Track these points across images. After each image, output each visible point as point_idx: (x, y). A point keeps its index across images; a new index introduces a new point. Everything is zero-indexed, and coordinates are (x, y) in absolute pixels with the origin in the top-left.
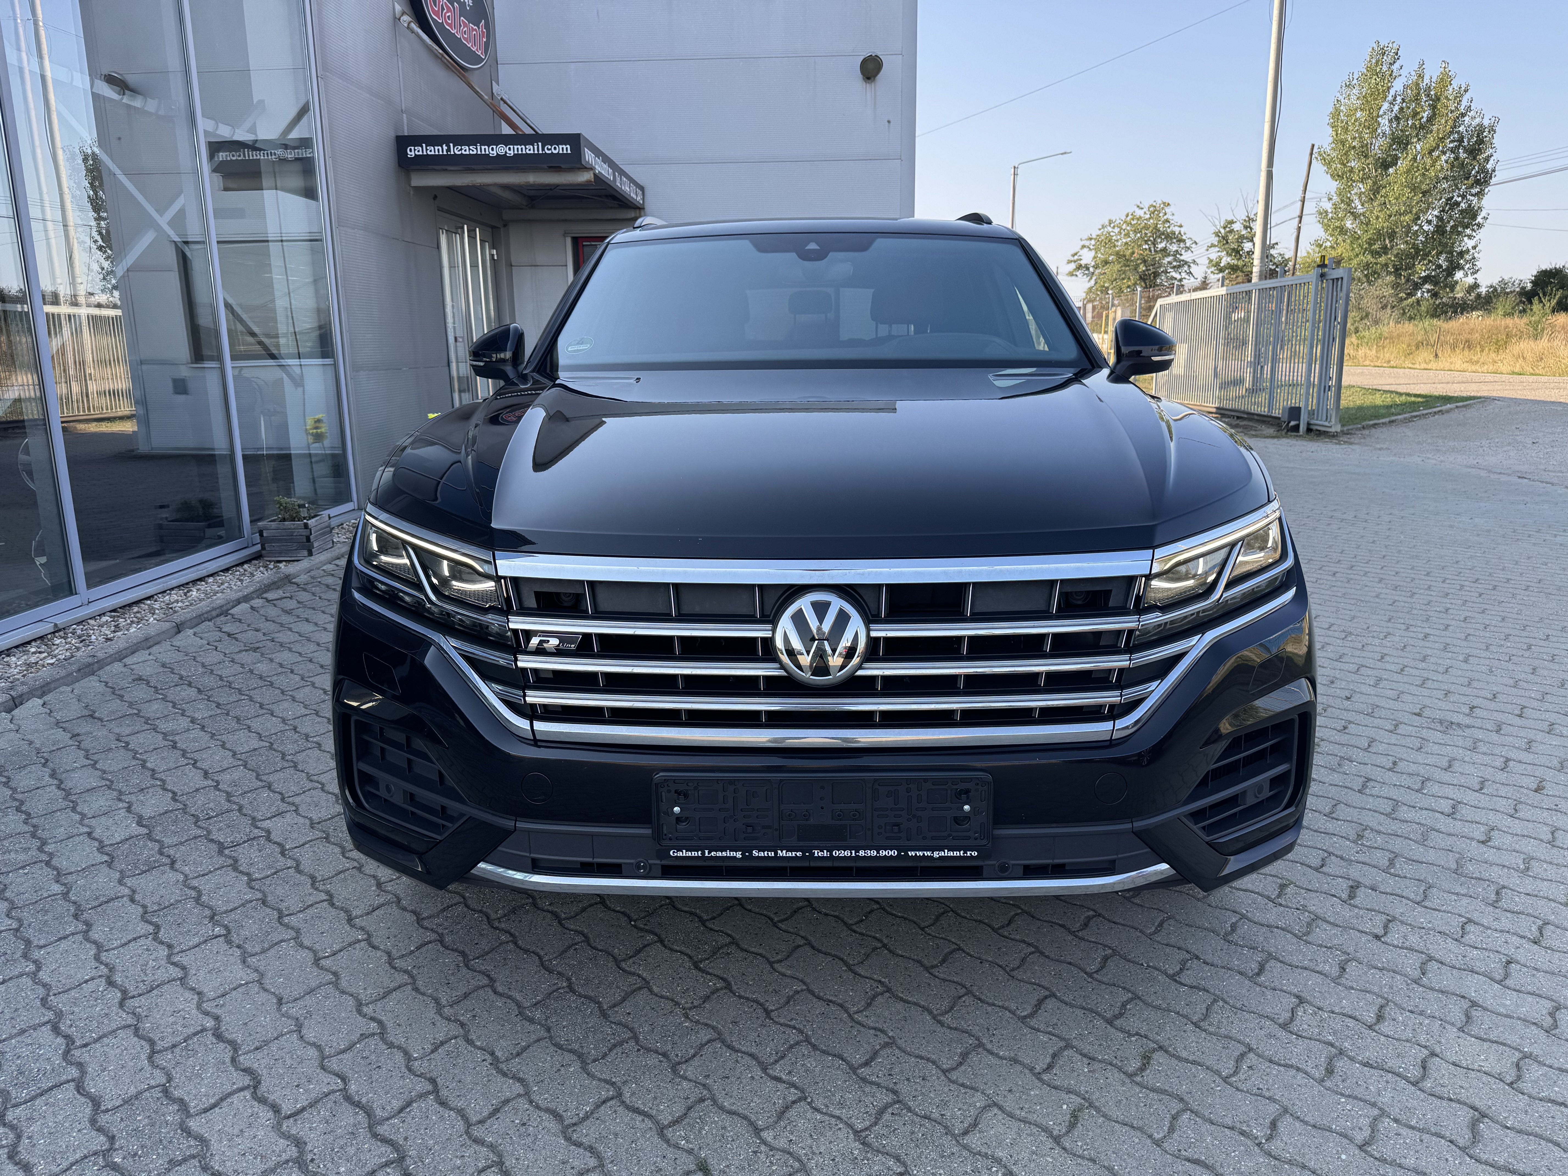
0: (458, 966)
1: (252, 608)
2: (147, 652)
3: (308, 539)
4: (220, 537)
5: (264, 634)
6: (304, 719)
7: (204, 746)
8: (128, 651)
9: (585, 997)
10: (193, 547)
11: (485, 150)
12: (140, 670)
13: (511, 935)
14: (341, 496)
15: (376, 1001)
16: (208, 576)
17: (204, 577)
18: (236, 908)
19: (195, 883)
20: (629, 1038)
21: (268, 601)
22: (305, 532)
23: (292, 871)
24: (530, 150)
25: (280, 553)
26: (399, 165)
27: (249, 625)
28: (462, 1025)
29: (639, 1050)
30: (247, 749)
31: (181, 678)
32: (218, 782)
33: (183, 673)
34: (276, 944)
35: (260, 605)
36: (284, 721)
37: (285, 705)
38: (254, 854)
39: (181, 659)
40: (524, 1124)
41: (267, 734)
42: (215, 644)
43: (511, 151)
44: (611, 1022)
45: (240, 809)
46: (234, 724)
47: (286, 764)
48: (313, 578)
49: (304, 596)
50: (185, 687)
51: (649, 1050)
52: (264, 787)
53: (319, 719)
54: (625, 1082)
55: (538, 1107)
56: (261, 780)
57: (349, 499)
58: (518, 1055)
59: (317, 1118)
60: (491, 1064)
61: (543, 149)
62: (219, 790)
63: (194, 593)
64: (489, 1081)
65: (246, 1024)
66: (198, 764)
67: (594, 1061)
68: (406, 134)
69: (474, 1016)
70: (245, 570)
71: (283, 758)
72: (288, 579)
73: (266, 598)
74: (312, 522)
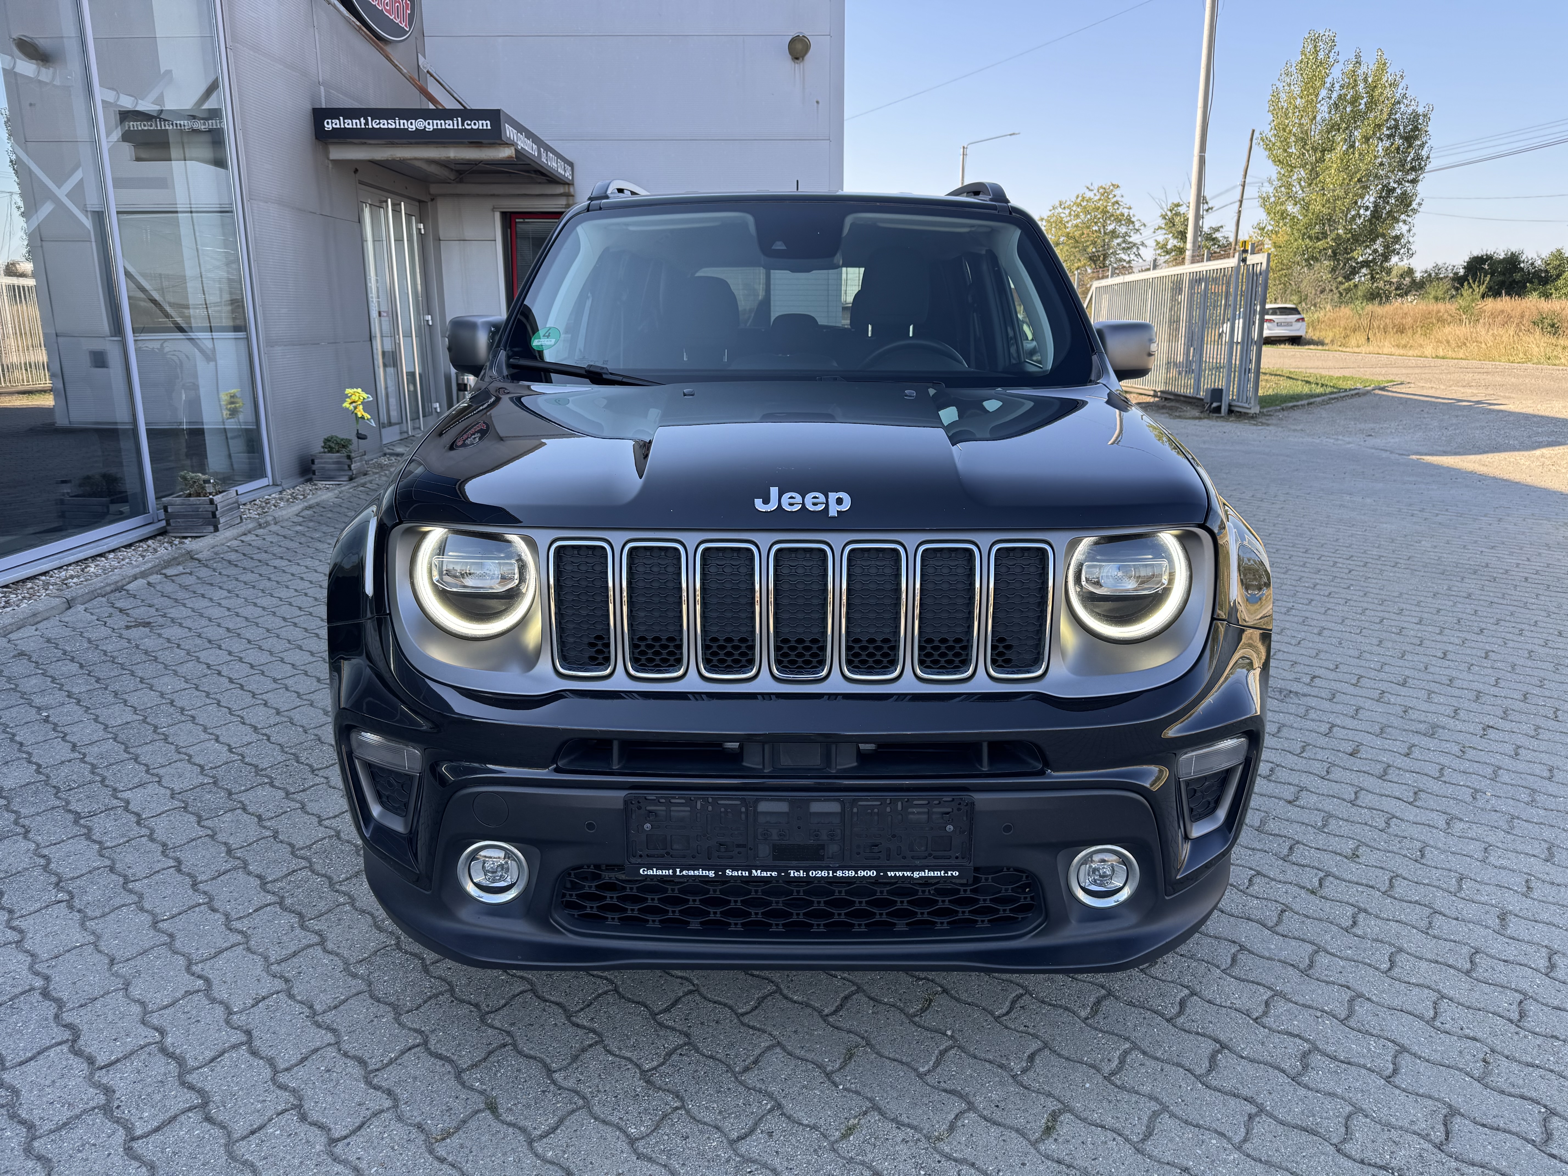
0: (292, 927)
1: (149, 584)
2: (34, 628)
3: (214, 515)
4: (121, 513)
5: (157, 610)
6: (183, 693)
7: (76, 720)
8: (14, 626)
9: (411, 954)
10: (96, 522)
11: (404, 124)
12: (23, 646)
13: (350, 897)
14: (255, 471)
15: (207, 960)
16: (109, 552)
17: (105, 553)
18: (82, 875)
19: (46, 852)
20: (446, 991)
21: (166, 576)
22: (211, 508)
23: (144, 839)
24: (449, 125)
25: (186, 529)
26: (316, 138)
27: (143, 601)
28: (287, 981)
29: (452, 1001)
30: (119, 722)
31: (65, 653)
32: (85, 755)
33: (68, 649)
34: (117, 908)
35: (158, 581)
36: (162, 695)
37: (166, 679)
38: (110, 824)
39: (67, 634)
40: (328, 1071)
41: (143, 707)
42: (105, 620)
43: (430, 125)
44: (432, 977)
45: (103, 781)
46: (111, 699)
47: (156, 737)
48: (216, 554)
49: (204, 572)
50: (67, 662)
51: (462, 1001)
52: (131, 759)
53: (198, 693)
54: (433, 1031)
55: (346, 1055)
56: (129, 753)
57: (262, 475)
58: (335, 1007)
59: (129, 1069)
60: (307, 1017)
61: (463, 125)
62: (85, 762)
63: (92, 570)
64: (303, 1032)
65: (75, 983)
66: (67, 738)
67: (408, 1012)
68: (324, 107)
69: (300, 973)
70: (149, 546)
71: (155, 731)
72: (191, 556)
73: (164, 574)
74: (217, 499)
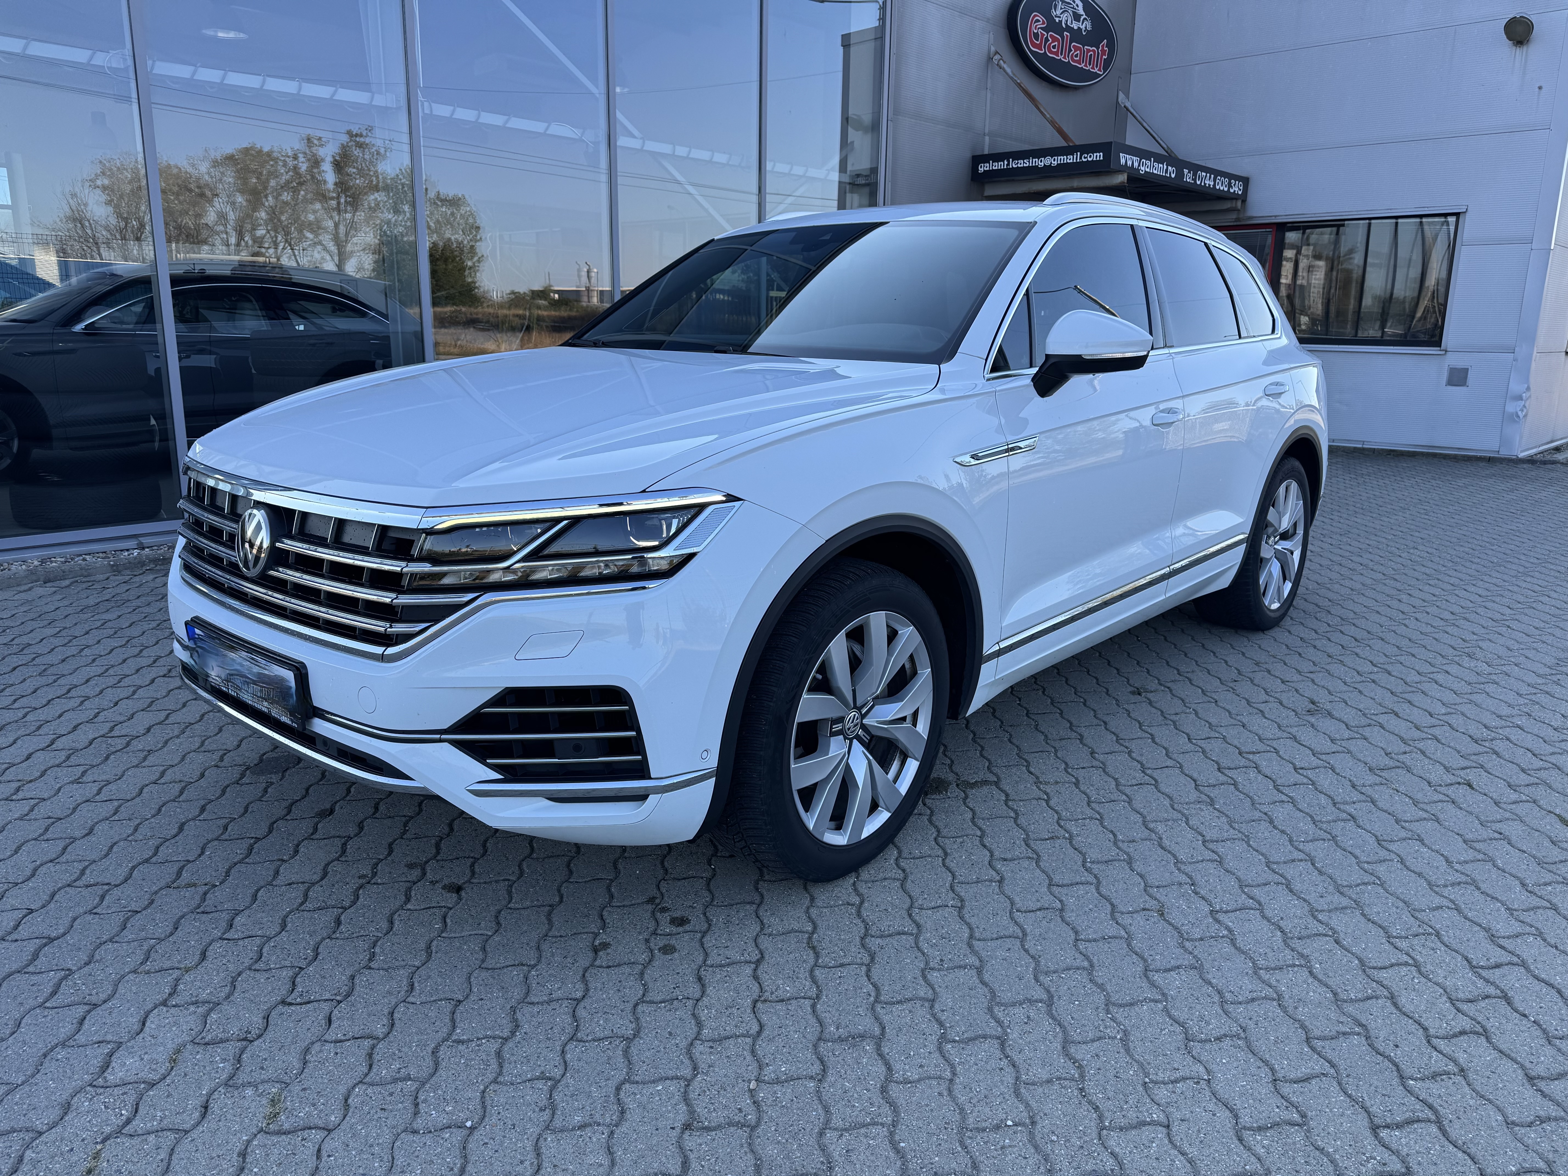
11: (1035, 162)
24: (1070, 159)
26: (972, 180)
43: (1055, 161)
61: (1081, 158)
68: (986, 152)
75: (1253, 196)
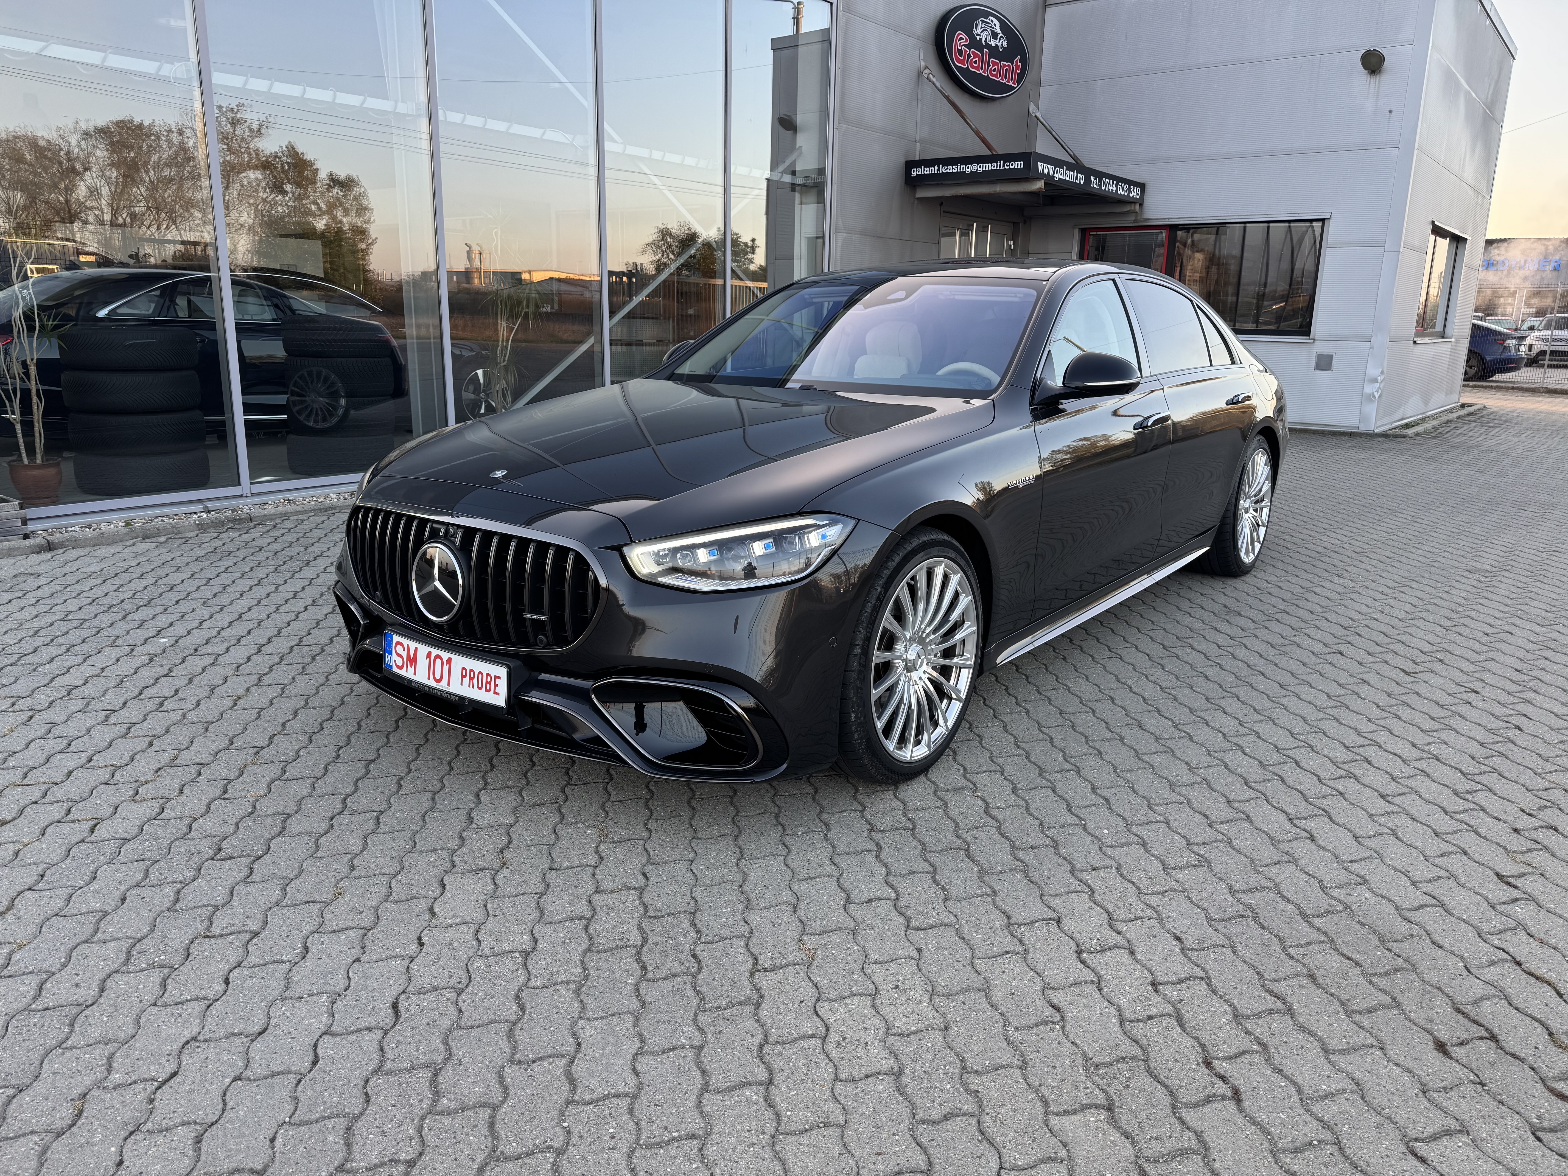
11: (963, 168)
24: (994, 167)
26: (907, 183)
43: (981, 168)
61: (1004, 166)
68: (914, 159)
75: (1149, 201)
